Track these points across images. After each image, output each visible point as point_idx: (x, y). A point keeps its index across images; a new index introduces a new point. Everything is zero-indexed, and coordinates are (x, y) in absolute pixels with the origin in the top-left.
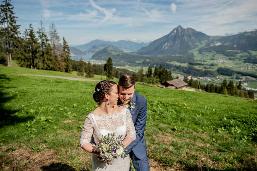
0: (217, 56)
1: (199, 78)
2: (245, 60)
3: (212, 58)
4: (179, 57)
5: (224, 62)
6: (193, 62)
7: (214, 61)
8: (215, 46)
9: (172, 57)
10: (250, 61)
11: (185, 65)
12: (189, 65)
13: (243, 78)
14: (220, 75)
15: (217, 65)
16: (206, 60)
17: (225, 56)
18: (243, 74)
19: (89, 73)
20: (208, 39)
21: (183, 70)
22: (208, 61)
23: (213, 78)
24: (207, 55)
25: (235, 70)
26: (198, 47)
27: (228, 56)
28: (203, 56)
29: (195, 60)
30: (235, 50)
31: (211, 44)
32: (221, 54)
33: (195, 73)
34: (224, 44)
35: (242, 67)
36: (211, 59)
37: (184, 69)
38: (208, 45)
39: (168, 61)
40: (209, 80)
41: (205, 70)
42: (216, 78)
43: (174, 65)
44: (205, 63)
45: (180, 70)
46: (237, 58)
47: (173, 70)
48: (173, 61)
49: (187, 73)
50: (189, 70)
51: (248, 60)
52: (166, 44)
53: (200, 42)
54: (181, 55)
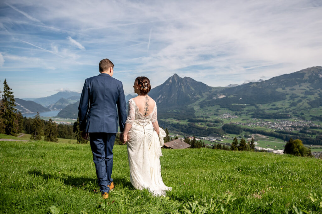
0: (222, 110)
1: (202, 139)
2: (252, 114)
3: (216, 113)
4: (176, 113)
5: (229, 118)
6: (194, 119)
7: (219, 117)
8: (218, 99)
9: (168, 112)
10: (258, 115)
11: (184, 123)
12: (189, 122)
13: (252, 136)
14: (226, 133)
15: (222, 122)
16: (209, 116)
17: (230, 111)
18: (252, 132)
19: (49, 136)
20: (209, 91)
21: (182, 129)
22: (212, 116)
23: (219, 138)
24: (209, 110)
25: (242, 127)
26: (199, 101)
27: (233, 111)
28: (205, 112)
29: (196, 116)
30: (241, 104)
31: (214, 97)
32: (226, 109)
33: (197, 133)
34: (229, 97)
35: (250, 123)
36: (215, 115)
37: (183, 127)
38: (210, 97)
39: (163, 118)
40: (214, 140)
41: (208, 128)
42: (222, 138)
43: (171, 123)
44: (208, 119)
45: (178, 130)
46: (244, 113)
47: (170, 130)
48: (169, 118)
49: (187, 133)
50: (189, 129)
51: (255, 115)
52: (160, 97)
53: (200, 94)
54: (179, 110)
